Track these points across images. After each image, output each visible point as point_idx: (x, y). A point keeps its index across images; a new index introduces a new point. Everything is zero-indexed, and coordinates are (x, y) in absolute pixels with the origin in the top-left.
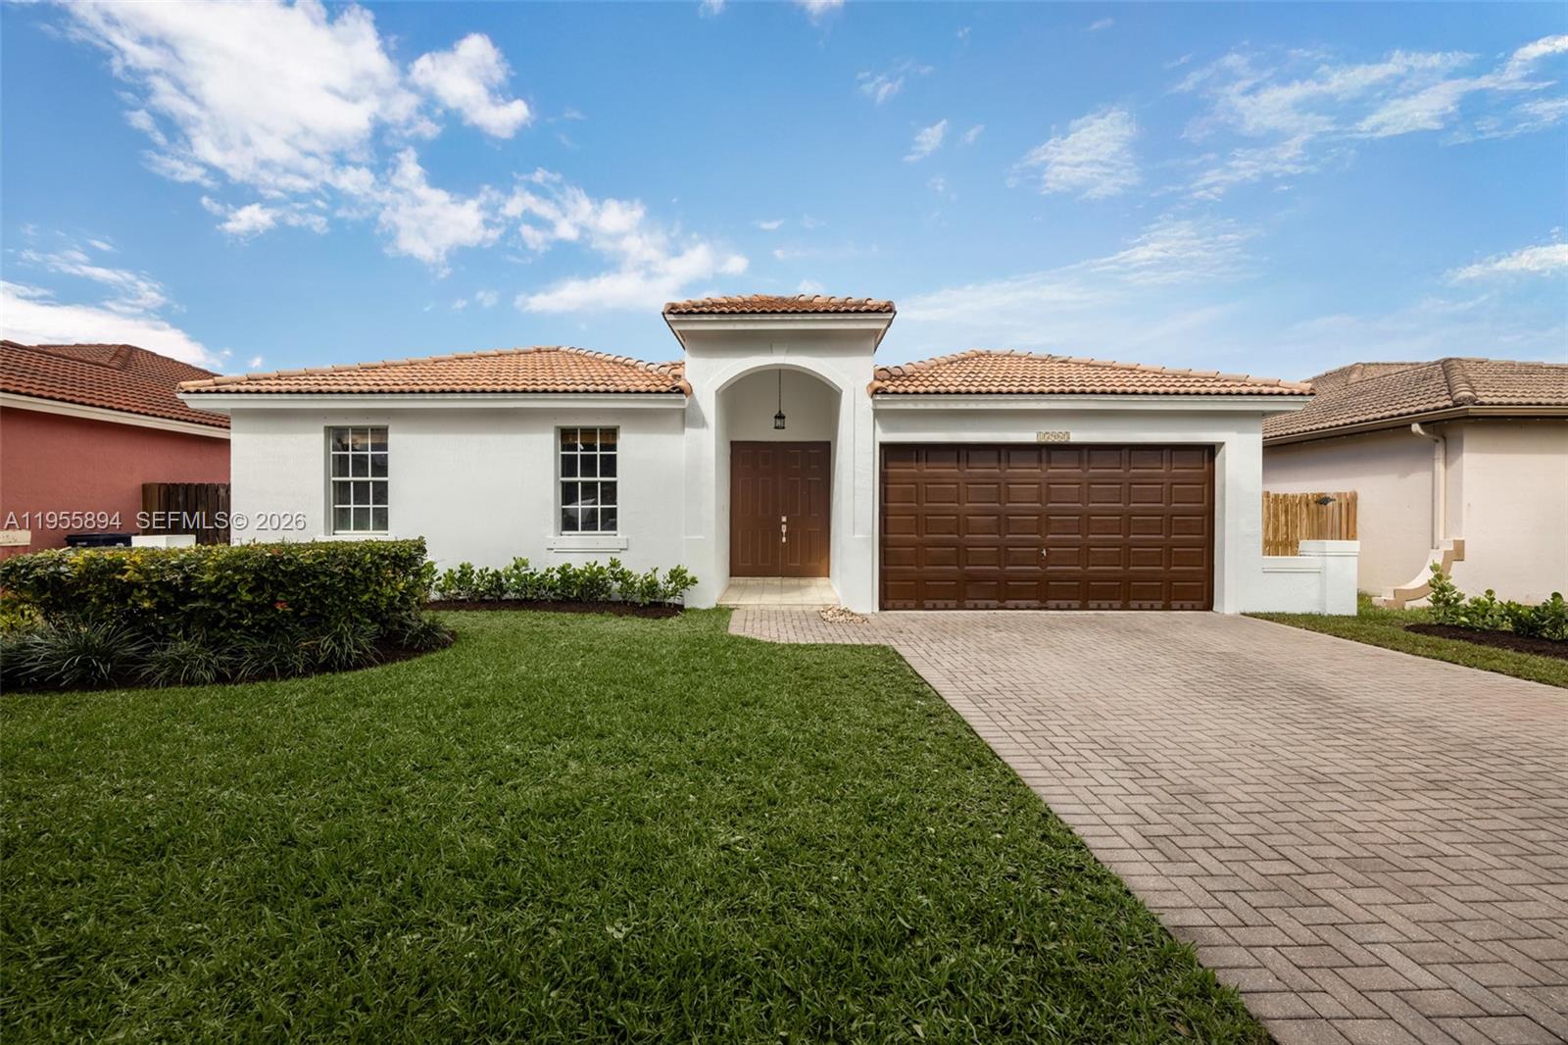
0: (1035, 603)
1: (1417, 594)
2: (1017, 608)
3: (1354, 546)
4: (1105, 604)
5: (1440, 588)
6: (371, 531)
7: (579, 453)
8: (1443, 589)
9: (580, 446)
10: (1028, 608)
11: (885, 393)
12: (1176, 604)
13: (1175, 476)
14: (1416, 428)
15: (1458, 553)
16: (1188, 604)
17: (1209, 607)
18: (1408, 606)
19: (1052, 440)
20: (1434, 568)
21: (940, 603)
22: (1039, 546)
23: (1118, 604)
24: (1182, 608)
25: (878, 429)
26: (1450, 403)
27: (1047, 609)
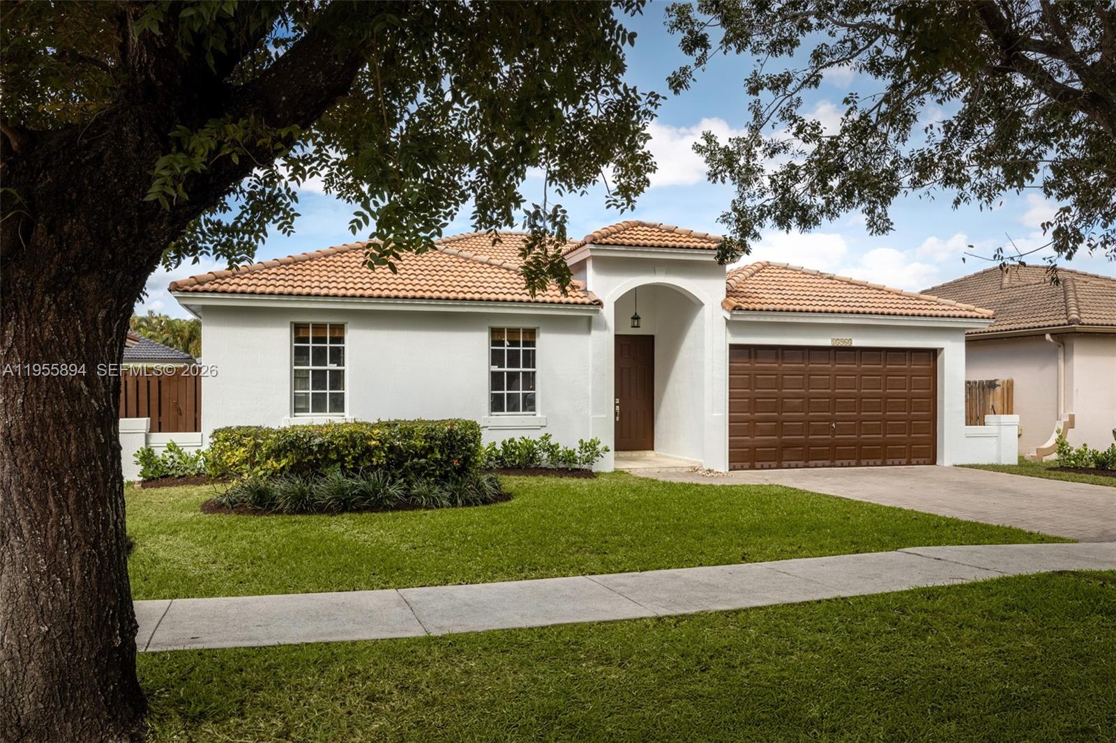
0: (828, 463)
1: (1048, 451)
2: (816, 467)
3: (1014, 418)
4: (871, 462)
5: (1061, 446)
6: (328, 413)
7: (506, 348)
8: (1063, 445)
9: (506, 343)
10: (823, 466)
11: (741, 309)
12: (914, 461)
13: (914, 370)
14: (1048, 337)
15: (1071, 424)
16: (921, 460)
17: (934, 462)
18: (1045, 459)
19: (841, 344)
20: (1058, 432)
21: (766, 464)
22: (830, 420)
23: (879, 462)
24: (918, 464)
25: (729, 335)
26: (1066, 322)
27: (835, 466)
